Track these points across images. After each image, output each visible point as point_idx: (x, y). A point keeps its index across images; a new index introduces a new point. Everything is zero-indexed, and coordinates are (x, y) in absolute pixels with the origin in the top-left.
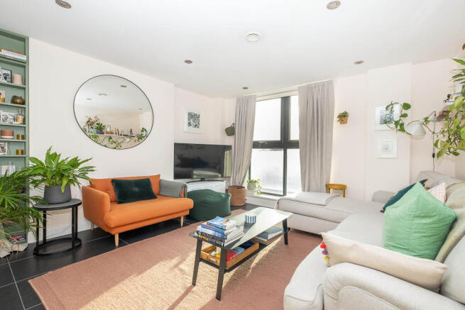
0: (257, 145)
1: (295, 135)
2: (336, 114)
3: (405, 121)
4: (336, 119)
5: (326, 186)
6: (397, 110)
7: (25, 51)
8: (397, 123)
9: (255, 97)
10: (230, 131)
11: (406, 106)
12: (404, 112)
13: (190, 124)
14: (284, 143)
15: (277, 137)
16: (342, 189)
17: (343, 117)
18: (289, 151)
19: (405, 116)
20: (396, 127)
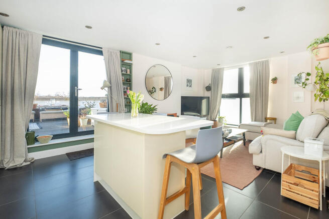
0: (224, 96)
1: (247, 90)
2: (271, 78)
3: (307, 82)
4: (270, 81)
5: (265, 118)
6: (304, 76)
7: (130, 59)
8: (303, 83)
9: (223, 68)
10: (208, 88)
11: (308, 74)
12: (308, 77)
13: (187, 85)
14: (241, 95)
15: (236, 91)
16: (274, 119)
17: (275, 80)
18: (243, 99)
19: (307, 79)
20: (303, 85)
